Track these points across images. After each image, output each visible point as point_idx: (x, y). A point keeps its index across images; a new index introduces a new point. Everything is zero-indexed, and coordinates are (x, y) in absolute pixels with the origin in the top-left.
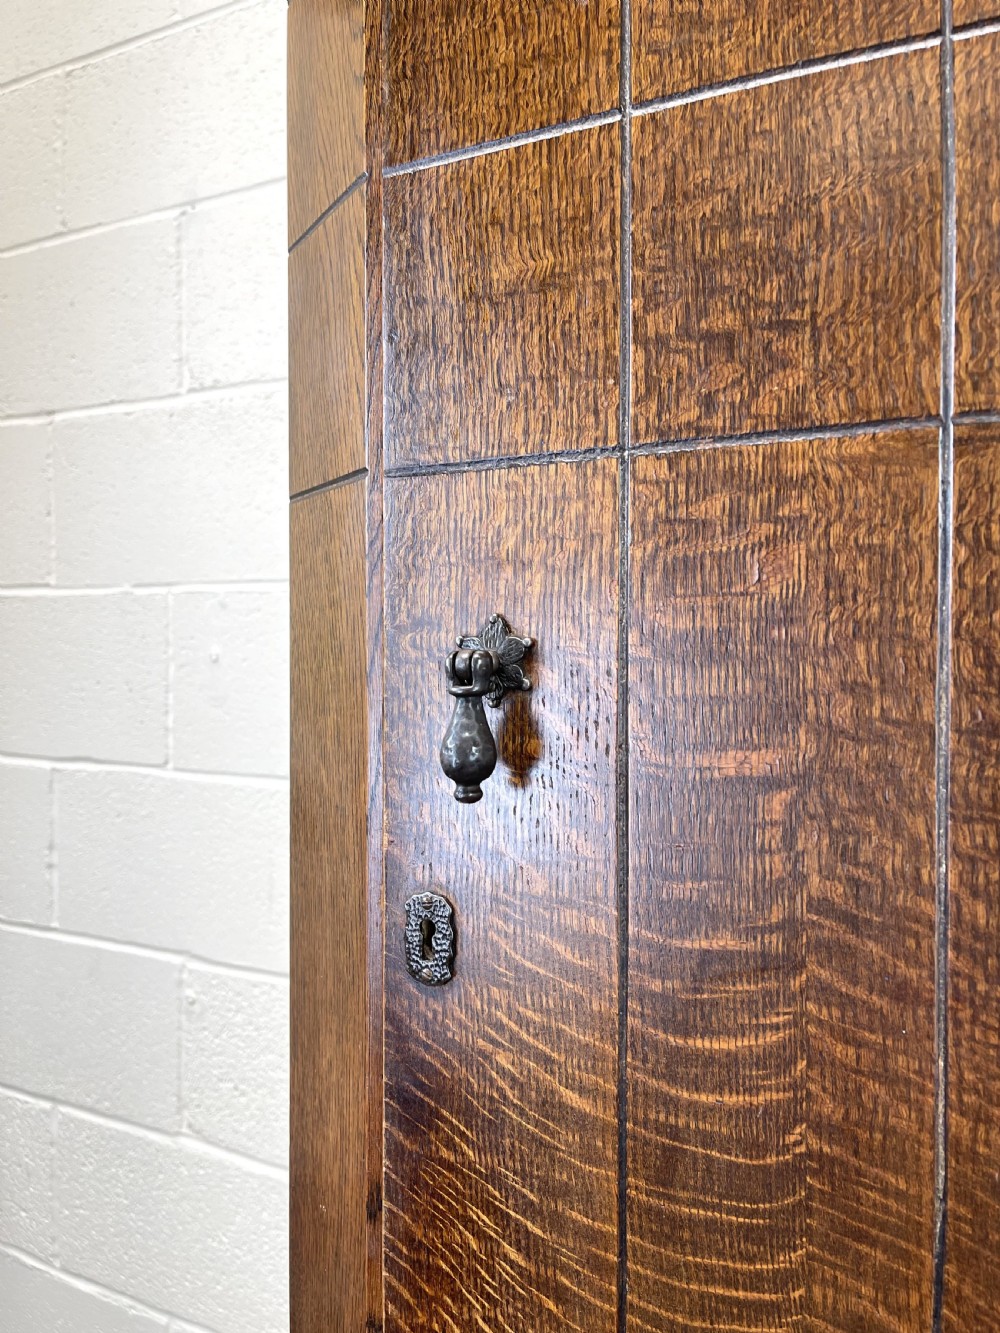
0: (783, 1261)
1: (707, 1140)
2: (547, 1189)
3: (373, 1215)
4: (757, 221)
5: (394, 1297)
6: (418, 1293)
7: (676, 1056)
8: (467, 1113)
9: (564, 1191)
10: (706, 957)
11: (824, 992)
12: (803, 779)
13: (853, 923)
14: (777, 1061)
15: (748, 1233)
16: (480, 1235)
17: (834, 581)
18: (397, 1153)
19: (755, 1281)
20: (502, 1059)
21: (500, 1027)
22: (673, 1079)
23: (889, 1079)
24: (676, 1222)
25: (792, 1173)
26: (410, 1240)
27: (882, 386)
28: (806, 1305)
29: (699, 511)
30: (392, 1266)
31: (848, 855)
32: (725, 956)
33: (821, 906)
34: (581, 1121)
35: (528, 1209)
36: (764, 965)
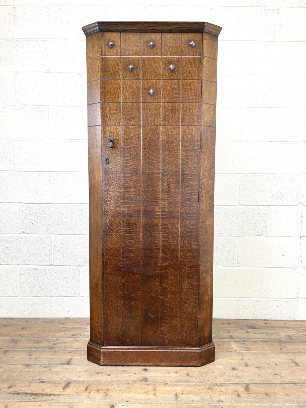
0: (132, 177)
1: (128, 171)
2: (117, 177)
3: (102, 182)
4: (130, 112)
5: (104, 188)
6: (106, 187)
7: (126, 166)
8: (110, 173)
9: (118, 177)
10: (127, 159)
11: (135, 160)
12: (134, 147)
13: (136, 156)
14: (132, 165)
15: (130, 176)
16: (111, 181)
17: (135, 135)
18: (104, 177)
19: (131, 179)
20: (113, 168)
21: (113, 166)
22: (125, 167)
23: (138, 165)
24: (126, 177)
25: (133, 172)
26: (106, 183)
27: (138, 123)
28: (134, 180)
29: (127, 130)
30: (104, 185)
31: (136, 152)
32: (129, 159)
33: (135, 155)
34: (119, 171)
35: (115, 178)
36: (131, 159)
